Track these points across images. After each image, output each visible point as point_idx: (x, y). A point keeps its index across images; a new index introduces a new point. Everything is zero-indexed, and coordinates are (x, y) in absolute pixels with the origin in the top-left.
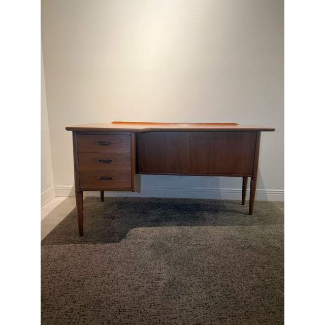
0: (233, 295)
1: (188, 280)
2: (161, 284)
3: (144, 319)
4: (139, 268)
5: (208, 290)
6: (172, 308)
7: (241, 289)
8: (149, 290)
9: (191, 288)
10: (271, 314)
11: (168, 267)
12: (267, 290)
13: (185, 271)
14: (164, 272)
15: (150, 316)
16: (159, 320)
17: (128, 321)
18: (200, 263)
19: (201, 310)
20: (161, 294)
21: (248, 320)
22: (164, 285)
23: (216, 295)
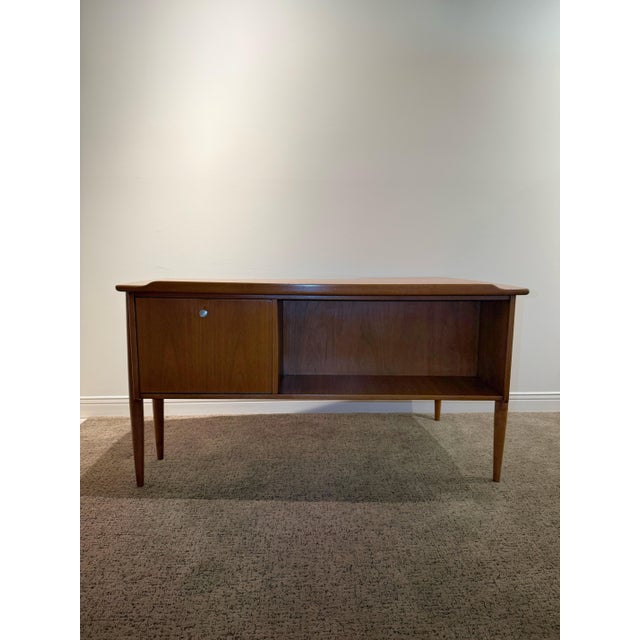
0: (310, 582)
1: (237, 560)
2: (184, 570)
3: (135, 631)
4: (151, 544)
5: (268, 575)
6: (191, 610)
7: (327, 570)
8: (160, 581)
9: (237, 574)
10: (365, 610)
11: (206, 539)
12: (373, 571)
13: (236, 545)
14: (197, 548)
15: (147, 625)
16: (162, 632)
17: (104, 636)
18: (267, 529)
19: (244, 609)
20: (178, 586)
21: (321, 622)
22: (190, 571)
23: (279, 584)
